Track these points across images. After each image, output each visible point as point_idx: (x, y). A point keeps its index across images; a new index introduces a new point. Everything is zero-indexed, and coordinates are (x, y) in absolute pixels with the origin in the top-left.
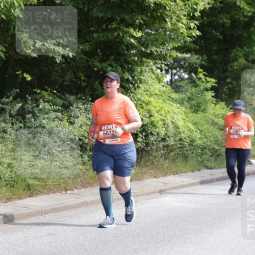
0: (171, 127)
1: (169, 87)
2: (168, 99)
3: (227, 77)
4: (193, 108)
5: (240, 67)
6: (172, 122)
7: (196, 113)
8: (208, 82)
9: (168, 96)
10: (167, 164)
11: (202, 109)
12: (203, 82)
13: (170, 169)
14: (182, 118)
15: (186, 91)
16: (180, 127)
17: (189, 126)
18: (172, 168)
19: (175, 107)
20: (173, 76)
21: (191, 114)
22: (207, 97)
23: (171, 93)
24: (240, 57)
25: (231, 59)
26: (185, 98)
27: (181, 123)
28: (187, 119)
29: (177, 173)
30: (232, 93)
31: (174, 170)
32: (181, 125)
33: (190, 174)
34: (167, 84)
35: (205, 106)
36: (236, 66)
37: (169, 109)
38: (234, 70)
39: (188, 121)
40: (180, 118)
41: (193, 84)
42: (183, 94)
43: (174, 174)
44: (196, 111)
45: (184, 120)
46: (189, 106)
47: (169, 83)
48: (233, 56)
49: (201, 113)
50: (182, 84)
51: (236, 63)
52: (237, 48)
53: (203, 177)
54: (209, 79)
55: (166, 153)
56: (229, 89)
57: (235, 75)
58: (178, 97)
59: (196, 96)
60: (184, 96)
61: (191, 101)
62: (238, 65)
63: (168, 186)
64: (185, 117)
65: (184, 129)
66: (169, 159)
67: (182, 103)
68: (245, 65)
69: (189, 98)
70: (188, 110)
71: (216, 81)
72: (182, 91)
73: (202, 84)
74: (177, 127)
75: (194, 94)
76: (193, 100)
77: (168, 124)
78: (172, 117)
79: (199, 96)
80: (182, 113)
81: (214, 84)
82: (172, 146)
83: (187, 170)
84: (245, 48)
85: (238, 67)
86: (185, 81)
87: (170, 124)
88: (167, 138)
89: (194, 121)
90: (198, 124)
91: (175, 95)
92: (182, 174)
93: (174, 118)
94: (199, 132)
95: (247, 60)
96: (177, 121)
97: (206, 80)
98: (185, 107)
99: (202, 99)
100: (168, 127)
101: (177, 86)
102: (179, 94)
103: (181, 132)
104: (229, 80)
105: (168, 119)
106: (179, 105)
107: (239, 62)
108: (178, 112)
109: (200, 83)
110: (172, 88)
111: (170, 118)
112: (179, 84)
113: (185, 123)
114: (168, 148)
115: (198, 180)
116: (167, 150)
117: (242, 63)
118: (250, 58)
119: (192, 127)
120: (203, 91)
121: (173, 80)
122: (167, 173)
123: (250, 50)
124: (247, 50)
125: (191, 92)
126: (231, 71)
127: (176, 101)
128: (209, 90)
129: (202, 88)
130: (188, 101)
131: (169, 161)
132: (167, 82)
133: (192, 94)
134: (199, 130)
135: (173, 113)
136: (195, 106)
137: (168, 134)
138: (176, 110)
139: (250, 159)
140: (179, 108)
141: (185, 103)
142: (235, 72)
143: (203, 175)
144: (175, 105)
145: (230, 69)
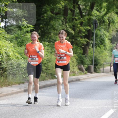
0: (5, 56)
1: (4, 30)
2: (2, 38)
3: (40, 24)
4: (19, 43)
5: (48, 17)
6: (5, 53)
7: (21, 47)
8: (29, 27)
9: (2, 36)
10: (2, 80)
11: (24, 44)
12: (25, 27)
13: (5, 83)
14: (12, 50)
15: (15, 33)
16: (11, 56)
17: (16, 55)
18: (6, 82)
19: (7, 43)
20: (6, 23)
21: (18, 48)
22: (28, 37)
23: (5, 34)
24: (48, 11)
25: (43, 13)
26: (14, 37)
27: (11, 53)
28: (15, 50)
29: (9, 85)
30: (44, 34)
31: (7, 83)
32: (11, 55)
33: (18, 85)
34: (3, 28)
35: (26, 42)
36: (46, 17)
37: (4, 45)
38: (45, 19)
39: (16, 52)
40: (11, 50)
41: (18, 28)
42: (12, 35)
43: (7, 86)
44: (21, 46)
45: (13, 51)
46: (16, 42)
47: (4, 28)
48: (44, 10)
49: (24, 46)
50: (12, 28)
51: (45, 15)
52: (47, 5)
53: (26, 87)
54: (29, 25)
55: (2, 72)
56: (42, 31)
57: (45, 22)
58: (9, 37)
59: (21, 36)
60: (13, 36)
61: (18, 39)
62: (47, 16)
63: (3, 93)
64: (14, 50)
65: (13, 57)
66: (4, 77)
67: (12, 40)
68: (52, 16)
69: (17, 37)
70: (16, 45)
71: (34, 26)
72: (12, 33)
73: (25, 28)
74: (9, 56)
75: (20, 35)
76: (19, 38)
77: (3, 54)
78: (5, 50)
79: (23, 36)
80: (12, 47)
81: (32, 29)
82: (6, 68)
83: (16, 83)
84: (51, 5)
85: (47, 17)
86: (14, 26)
87: (4, 54)
88: (2, 63)
89: (20, 52)
90: (22, 54)
91: (7, 36)
92: (12, 86)
93: (6, 50)
94: (23, 58)
95: (52, 13)
96: (9, 52)
97: (27, 26)
98: (14, 43)
99: (25, 38)
100: (2, 56)
101: (9, 30)
102: (10, 35)
103: (11, 59)
104: (41, 26)
105: (2, 51)
106: (10, 42)
107: (47, 14)
108: (9, 46)
109: (24, 28)
110: (6, 31)
111: (4, 50)
112: (10, 28)
113: (14, 53)
114: (3, 69)
115: (23, 89)
116: (2, 71)
117: (49, 14)
118: (55, 12)
119: (19, 56)
120: (26, 33)
121: (6, 26)
122: (3, 86)
123: (54, 6)
124: (52, 6)
125: (17, 33)
126: (43, 20)
127: (8, 39)
128: (29, 32)
129: (25, 31)
130: (16, 39)
131: (4, 78)
132: (2, 27)
133: (18, 34)
134: (23, 57)
135: (6, 47)
136: (20, 42)
137: (3, 60)
138: (8, 45)
139: (55, 76)
140: (10, 44)
141: (14, 40)
142: (45, 20)
143: (25, 86)
144: (7, 42)
145: (42, 19)
